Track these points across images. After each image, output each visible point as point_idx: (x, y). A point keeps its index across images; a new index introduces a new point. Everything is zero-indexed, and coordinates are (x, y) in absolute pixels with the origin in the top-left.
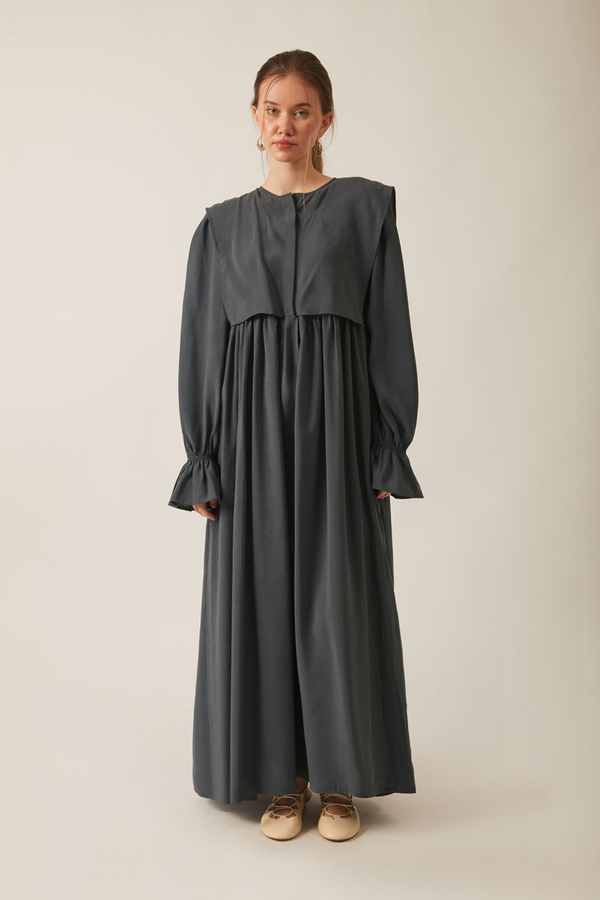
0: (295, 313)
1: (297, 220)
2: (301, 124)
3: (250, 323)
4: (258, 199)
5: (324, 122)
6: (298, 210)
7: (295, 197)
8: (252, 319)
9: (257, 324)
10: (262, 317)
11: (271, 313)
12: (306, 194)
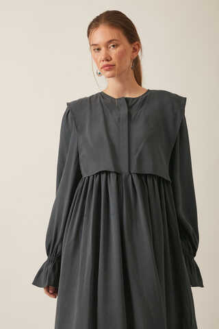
0: (130, 172)
1: (129, 115)
2: (114, 52)
3: (98, 176)
4: (102, 99)
5: (134, 48)
6: (129, 108)
7: (127, 100)
8: (100, 173)
9: (103, 176)
10: (107, 173)
11: (113, 170)
12: (134, 99)
